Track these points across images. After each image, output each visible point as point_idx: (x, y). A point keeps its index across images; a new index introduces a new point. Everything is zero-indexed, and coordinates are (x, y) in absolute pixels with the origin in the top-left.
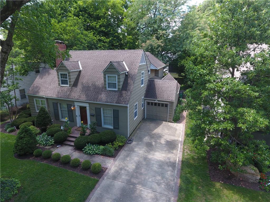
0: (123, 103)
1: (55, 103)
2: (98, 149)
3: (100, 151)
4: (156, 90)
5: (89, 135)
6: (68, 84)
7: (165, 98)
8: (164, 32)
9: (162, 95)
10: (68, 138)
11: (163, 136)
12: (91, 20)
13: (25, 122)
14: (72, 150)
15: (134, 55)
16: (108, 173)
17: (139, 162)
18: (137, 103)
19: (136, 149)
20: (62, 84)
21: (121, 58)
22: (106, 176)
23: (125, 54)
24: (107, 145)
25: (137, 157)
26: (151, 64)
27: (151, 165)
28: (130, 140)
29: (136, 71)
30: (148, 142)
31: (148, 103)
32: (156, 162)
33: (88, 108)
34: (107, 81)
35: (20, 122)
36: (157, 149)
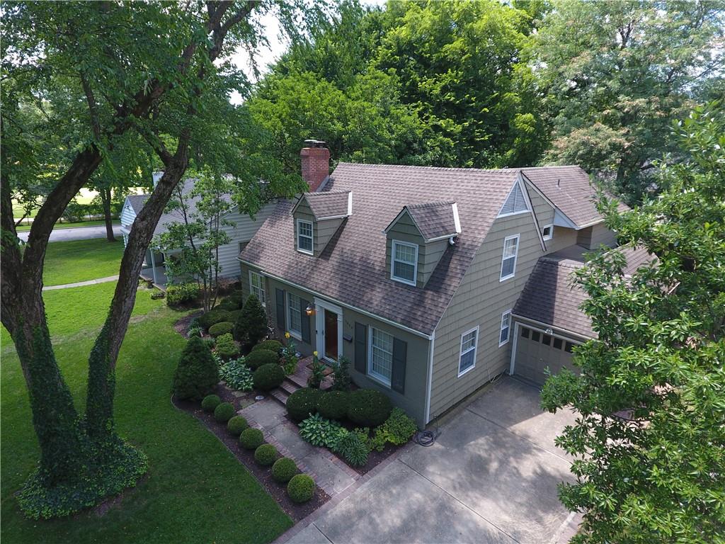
0: (420, 328)
1: (280, 290)
2: (331, 435)
3: (334, 443)
4: (557, 296)
5: (328, 390)
6: (311, 250)
7: (581, 327)
8: (637, 101)
9: (571, 316)
10: (285, 382)
11: (540, 450)
12: (421, 75)
13: (222, 321)
14: (279, 417)
15: (489, 185)
16: (325, 512)
17: (419, 512)
18: (477, 328)
19: (431, 469)
20: (301, 247)
21: (451, 192)
22: (316, 518)
23: (466, 181)
24: (357, 429)
25: (422, 493)
26: (557, 210)
27: (449, 538)
28: (430, 434)
29: (479, 237)
30: (479, 456)
31: (525, 333)
32: (471, 531)
33: (340, 319)
34: (392, 258)
35: (214, 318)
36: (496, 490)
